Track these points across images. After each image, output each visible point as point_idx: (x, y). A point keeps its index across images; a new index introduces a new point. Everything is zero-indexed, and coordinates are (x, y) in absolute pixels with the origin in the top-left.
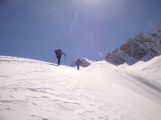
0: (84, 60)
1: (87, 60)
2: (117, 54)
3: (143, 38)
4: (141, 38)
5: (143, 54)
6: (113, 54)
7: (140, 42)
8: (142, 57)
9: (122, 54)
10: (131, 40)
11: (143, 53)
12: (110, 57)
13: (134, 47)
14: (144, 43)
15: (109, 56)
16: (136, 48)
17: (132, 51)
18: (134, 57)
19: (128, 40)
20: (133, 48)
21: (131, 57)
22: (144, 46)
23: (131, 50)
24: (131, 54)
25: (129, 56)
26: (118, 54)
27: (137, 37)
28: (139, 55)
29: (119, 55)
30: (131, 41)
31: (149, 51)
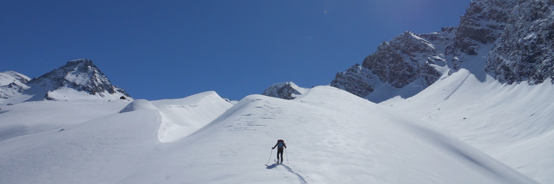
0: (289, 85)
1: (294, 86)
2: (356, 76)
3: (410, 44)
4: (406, 44)
5: (410, 76)
6: (348, 75)
7: (404, 52)
8: (408, 83)
9: (367, 76)
10: (386, 47)
11: (409, 73)
12: (343, 80)
13: (392, 62)
14: (413, 53)
15: (339, 79)
16: (396, 64)
17: (387, 70)
18: (391, 81)
19: (379, 48)
20: (390, 63)
21: (385, 82)
22: (413, 60)
23: (385, 67)
24: (385, 76)
25: (381, 79)
26: (358, 75)
27: (398, 41)
28: (401, 79)
29: (360, 78)
30: (386, 50)
31: (423, 70)
